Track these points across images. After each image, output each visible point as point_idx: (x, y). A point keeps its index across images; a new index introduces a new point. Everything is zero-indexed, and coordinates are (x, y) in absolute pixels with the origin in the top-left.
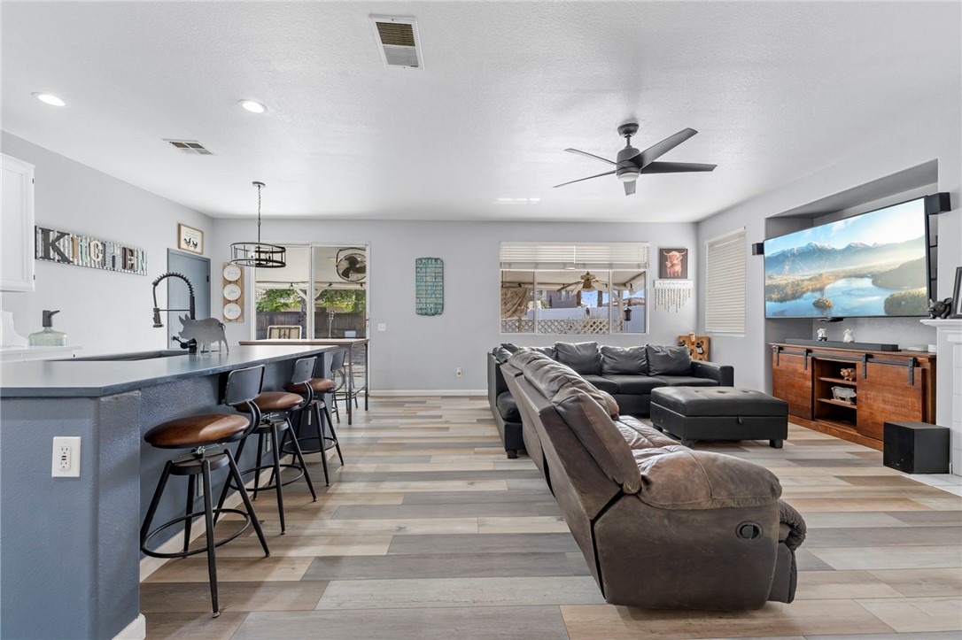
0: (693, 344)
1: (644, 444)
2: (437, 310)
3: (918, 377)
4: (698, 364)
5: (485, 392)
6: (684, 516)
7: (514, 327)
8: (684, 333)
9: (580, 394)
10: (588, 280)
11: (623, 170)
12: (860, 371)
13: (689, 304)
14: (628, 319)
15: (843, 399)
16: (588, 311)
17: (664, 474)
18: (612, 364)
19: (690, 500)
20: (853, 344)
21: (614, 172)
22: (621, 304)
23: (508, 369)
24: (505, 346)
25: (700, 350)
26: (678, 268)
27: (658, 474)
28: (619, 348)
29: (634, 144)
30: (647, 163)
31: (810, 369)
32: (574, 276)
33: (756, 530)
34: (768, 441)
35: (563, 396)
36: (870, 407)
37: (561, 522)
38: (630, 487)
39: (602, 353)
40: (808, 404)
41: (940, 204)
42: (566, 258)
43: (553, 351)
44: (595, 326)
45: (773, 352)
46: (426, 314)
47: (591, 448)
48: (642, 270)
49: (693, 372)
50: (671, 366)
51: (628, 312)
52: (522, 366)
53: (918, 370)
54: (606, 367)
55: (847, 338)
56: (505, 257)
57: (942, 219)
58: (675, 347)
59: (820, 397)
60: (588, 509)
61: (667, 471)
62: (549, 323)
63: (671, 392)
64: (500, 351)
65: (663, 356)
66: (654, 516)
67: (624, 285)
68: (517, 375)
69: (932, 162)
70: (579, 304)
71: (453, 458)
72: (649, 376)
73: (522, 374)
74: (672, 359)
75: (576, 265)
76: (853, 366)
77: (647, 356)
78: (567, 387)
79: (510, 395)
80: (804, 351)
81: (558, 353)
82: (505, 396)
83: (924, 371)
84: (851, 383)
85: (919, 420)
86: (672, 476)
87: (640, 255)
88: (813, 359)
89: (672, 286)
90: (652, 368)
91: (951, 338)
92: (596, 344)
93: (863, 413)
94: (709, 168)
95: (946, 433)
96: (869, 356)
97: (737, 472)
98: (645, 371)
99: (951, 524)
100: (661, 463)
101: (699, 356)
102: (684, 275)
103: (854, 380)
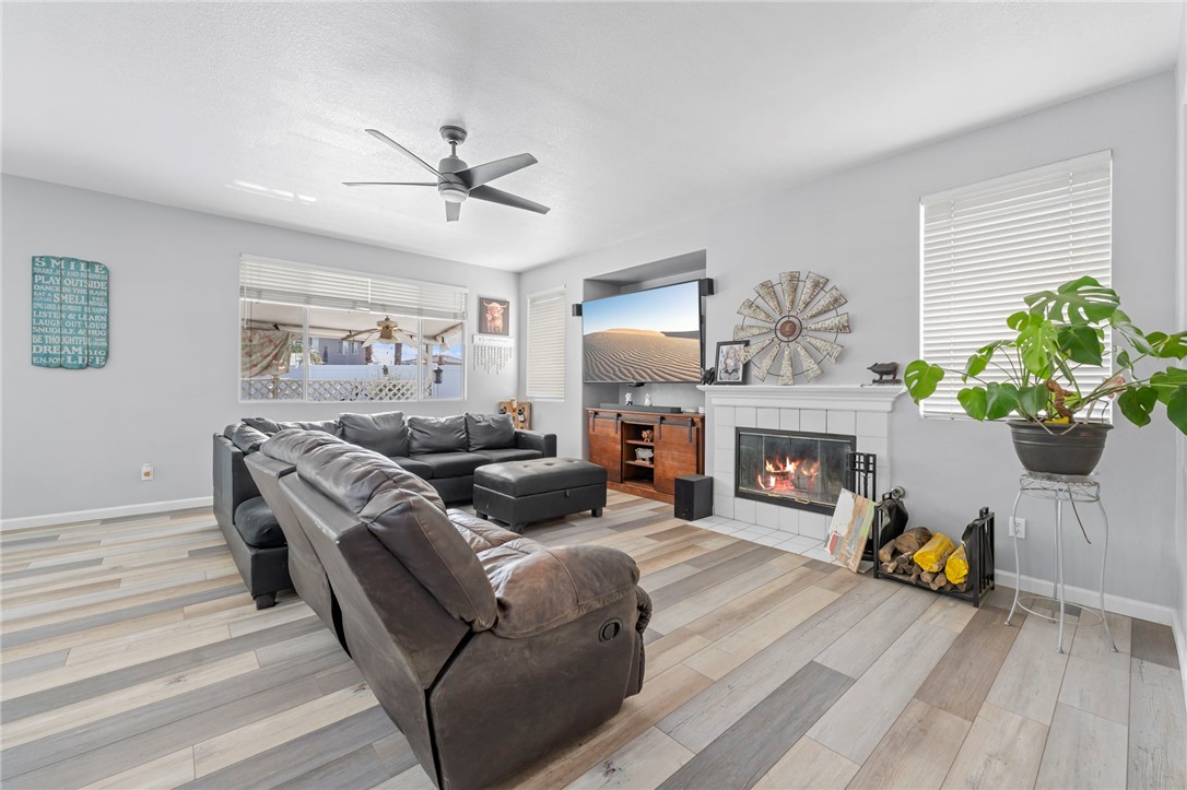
0: (514, 411)
1: (481, 545)
2: (94, 359)
3: (694, 436)
4: (522, 433)
5: (209, 500)
6: (547, 638)
7: (265, 391)
8: (505, 399)
9: (411, 499)
10: (387, 327)
11: (446, 184)
12: (656, 432)
13: (510, 365)
14: (438, 381)
15: (644, 460)
16: (386, 370)
17: (524, 589)
18: (423, 441)
19: (556, 615)
20: (651, 408)
21: (434, 185)
22: (430, 363)
23: (263, 464)
24: (249, 423)
25: (521, 418)
26: (499, 323)
27: (516, 591)
28: (432, 419)
29: (460, 155)
30: (477, 185)
31: (619, 432)
32: (369, 320)
33: (617, 626)
34: (590, 512)
35: (381, 504)
36: (663, 465)
37: (363, 693)
38: (483, 622)
39: (410, 426)
40: (618, 467)
41: (707, 288)
42: (356, 294)
43: (336, 427)
44: (395, 391)
45: (589, 417)
46: (61, 366)
47: (430, 581)
48: (459, 321)
49: (515, 443)
50: (494, 438)
51: (438, 372)
52: (293, 456)
53: (694, 428)
54: (415, 444)
55: (647, 403)
56: (248, 279)
57: (709, 299)
58: (498, 417)
59: (628, 460)
60: (420, 676)
61: (527, 584)
62: (327, 386)
63: (497, 470)
64: (240, 431)
65: (484, 427)
66: (513, 650)
67: (434, 338)
68: (282, 474)
69: (701, 252)
70: (368, 360)
71: (132, 638)
72: (468, 451)
73: (293, 470)
74: (497, 430)
75: (373, 306)
76: (651, 428)
77: (466, 427)
78: (387, 489)
79: (263, 502)
80: (615, 415)
81: (343, 429)
82: (252, 506)
83: (698, 429)
84: (649, 444)
85: (694, 473)
86: (534, 590)
87: (458, 301)
88: (622, 423)
89: (493, 344)
90: (472, 442)
91: (715, 401)
92: (401, 415)
93: (658, 472)
94: (543, 210)
95: (711, 480)
96: (662, 418)
97: (600, 564)
98: (464, 446)
99: (723, 560)
100: (518, 575)
101: (521, 425)
102: (505, 332)
103: (652, 441)
